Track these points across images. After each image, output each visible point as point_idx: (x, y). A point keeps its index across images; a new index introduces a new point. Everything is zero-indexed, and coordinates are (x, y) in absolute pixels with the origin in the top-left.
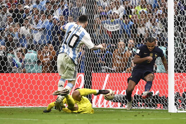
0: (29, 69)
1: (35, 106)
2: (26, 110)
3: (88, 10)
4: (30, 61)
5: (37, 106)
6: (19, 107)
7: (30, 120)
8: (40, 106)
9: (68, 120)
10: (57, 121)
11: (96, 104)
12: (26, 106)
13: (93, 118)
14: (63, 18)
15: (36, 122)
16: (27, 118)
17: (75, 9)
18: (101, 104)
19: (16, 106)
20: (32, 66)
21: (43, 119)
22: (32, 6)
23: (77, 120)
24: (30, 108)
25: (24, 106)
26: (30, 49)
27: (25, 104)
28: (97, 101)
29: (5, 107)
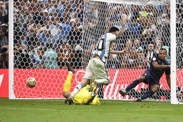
0: (48, 65)
1: (53, 98)
2: (45, 102)
3: (100, 14)
4: (49, 58)
5: (55, 98)
6: (40, 98)
7: (49, 110)
8: (58, 98)
9: (82, 110)
10: (73, 111)
11: (107, 96)
12: (45, 98)
13: (104, 108)
14: (78, 20)
15: (54, 111)
16: (46, 109)
17: (89, 13)
18: (111, 96)
19: (36, 98)
20: (51, 63)
21: (61, 109)
22: (50, 9)
23: (90, 110)
24: (48, 99)
25: (44, 98)
26: (49, 48)
27: (44, 96)
28: (108, 94)
29: (27, 98)
